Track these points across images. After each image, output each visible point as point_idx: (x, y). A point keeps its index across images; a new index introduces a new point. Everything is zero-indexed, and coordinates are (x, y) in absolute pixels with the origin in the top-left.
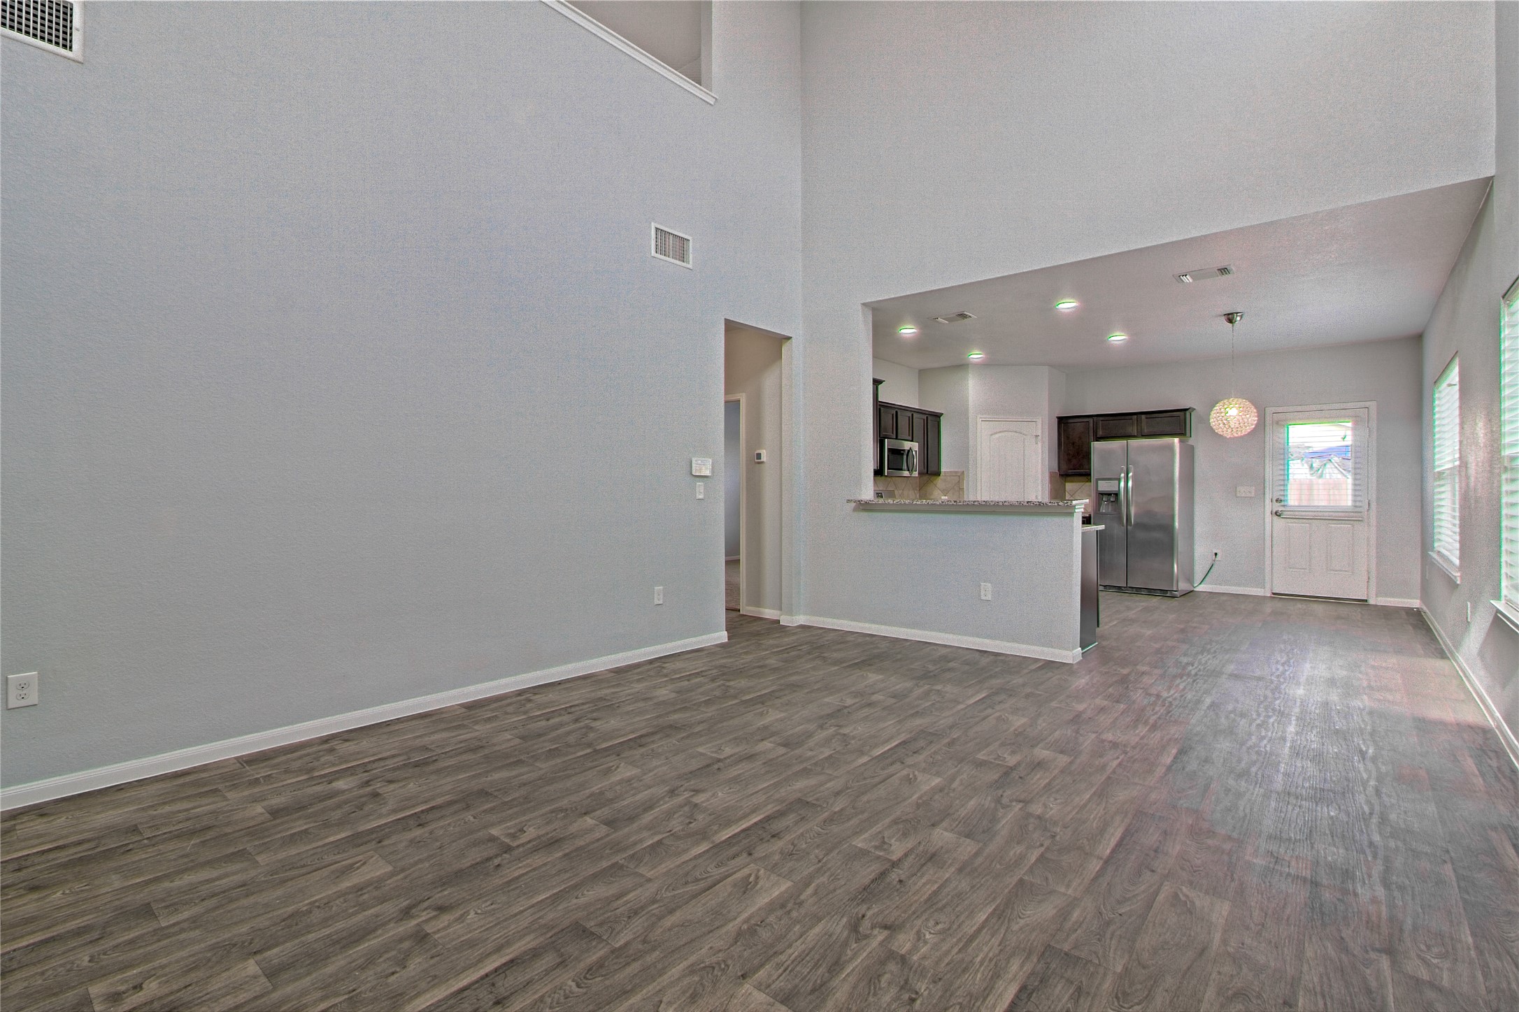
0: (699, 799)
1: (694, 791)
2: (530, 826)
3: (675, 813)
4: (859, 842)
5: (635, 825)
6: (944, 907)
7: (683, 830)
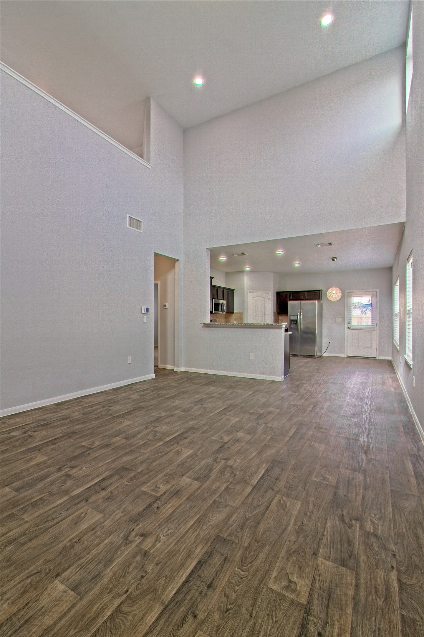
0: (156, 429)
1: (154, 427)
2: (96, 442)
3: (149, 434)
4: (214, 438)
5: (135, 439)
6: (242, 453)
7: (153, 439)
